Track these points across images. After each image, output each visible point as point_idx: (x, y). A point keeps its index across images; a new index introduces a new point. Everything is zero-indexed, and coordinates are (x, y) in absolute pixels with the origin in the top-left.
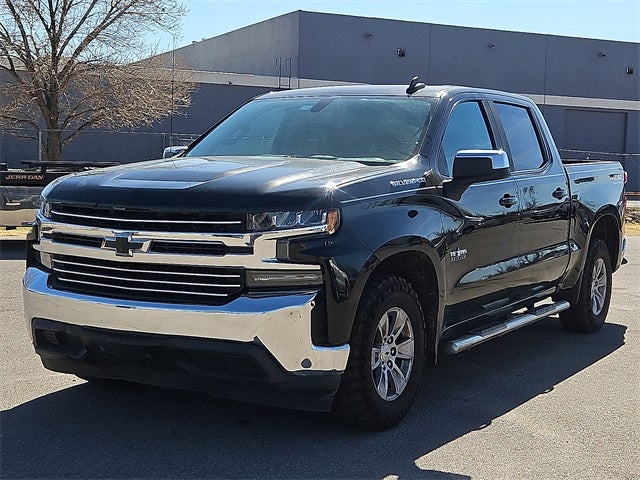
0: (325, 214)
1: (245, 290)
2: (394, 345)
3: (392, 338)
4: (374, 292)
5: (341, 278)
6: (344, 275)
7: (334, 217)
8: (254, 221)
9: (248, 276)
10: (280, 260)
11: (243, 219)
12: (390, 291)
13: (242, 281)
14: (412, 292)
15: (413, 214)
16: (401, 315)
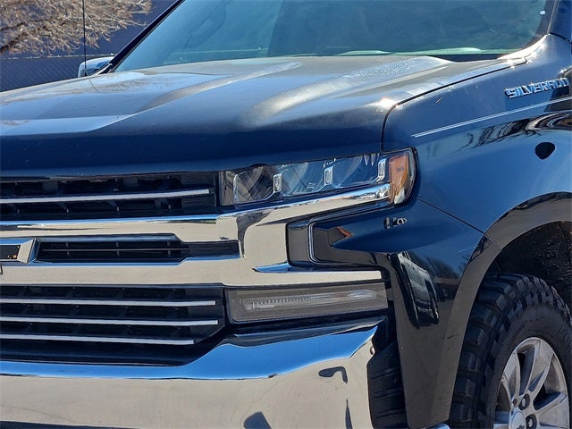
0: (382, 162)
1: (229, 330)
2: (531, 410)
3: (527, 397)
4: (488, 312)
5: (419, 278)
6: (423, 274)
7: (401, 166)
8: (237, 186)
9: (232, 302)
10: (295, 265)
11: (213, 183)
12: (520, 306)
13: (221, 313)
14: (560, 303)
15: (545, 150)
16: (542, 352)
